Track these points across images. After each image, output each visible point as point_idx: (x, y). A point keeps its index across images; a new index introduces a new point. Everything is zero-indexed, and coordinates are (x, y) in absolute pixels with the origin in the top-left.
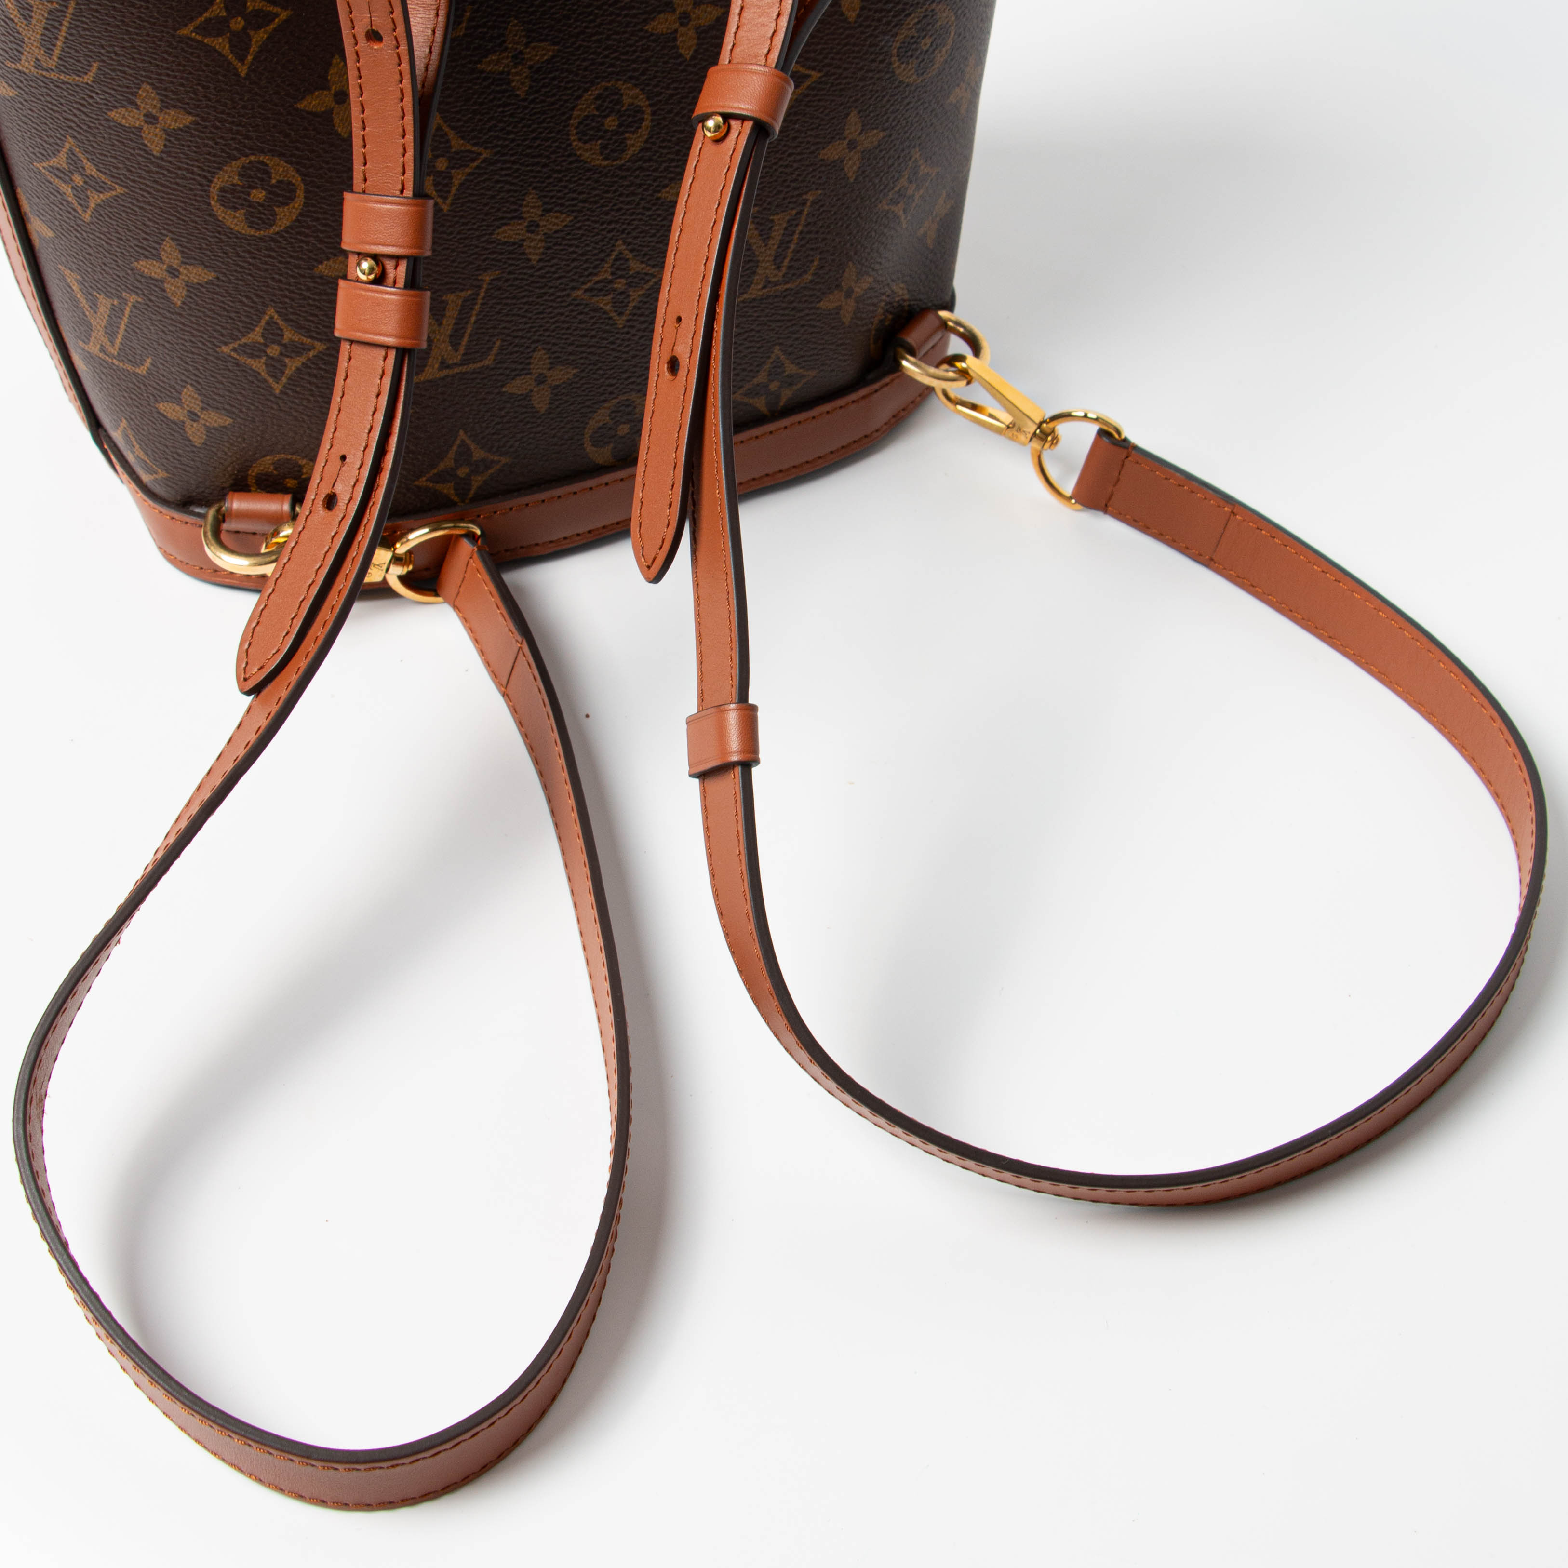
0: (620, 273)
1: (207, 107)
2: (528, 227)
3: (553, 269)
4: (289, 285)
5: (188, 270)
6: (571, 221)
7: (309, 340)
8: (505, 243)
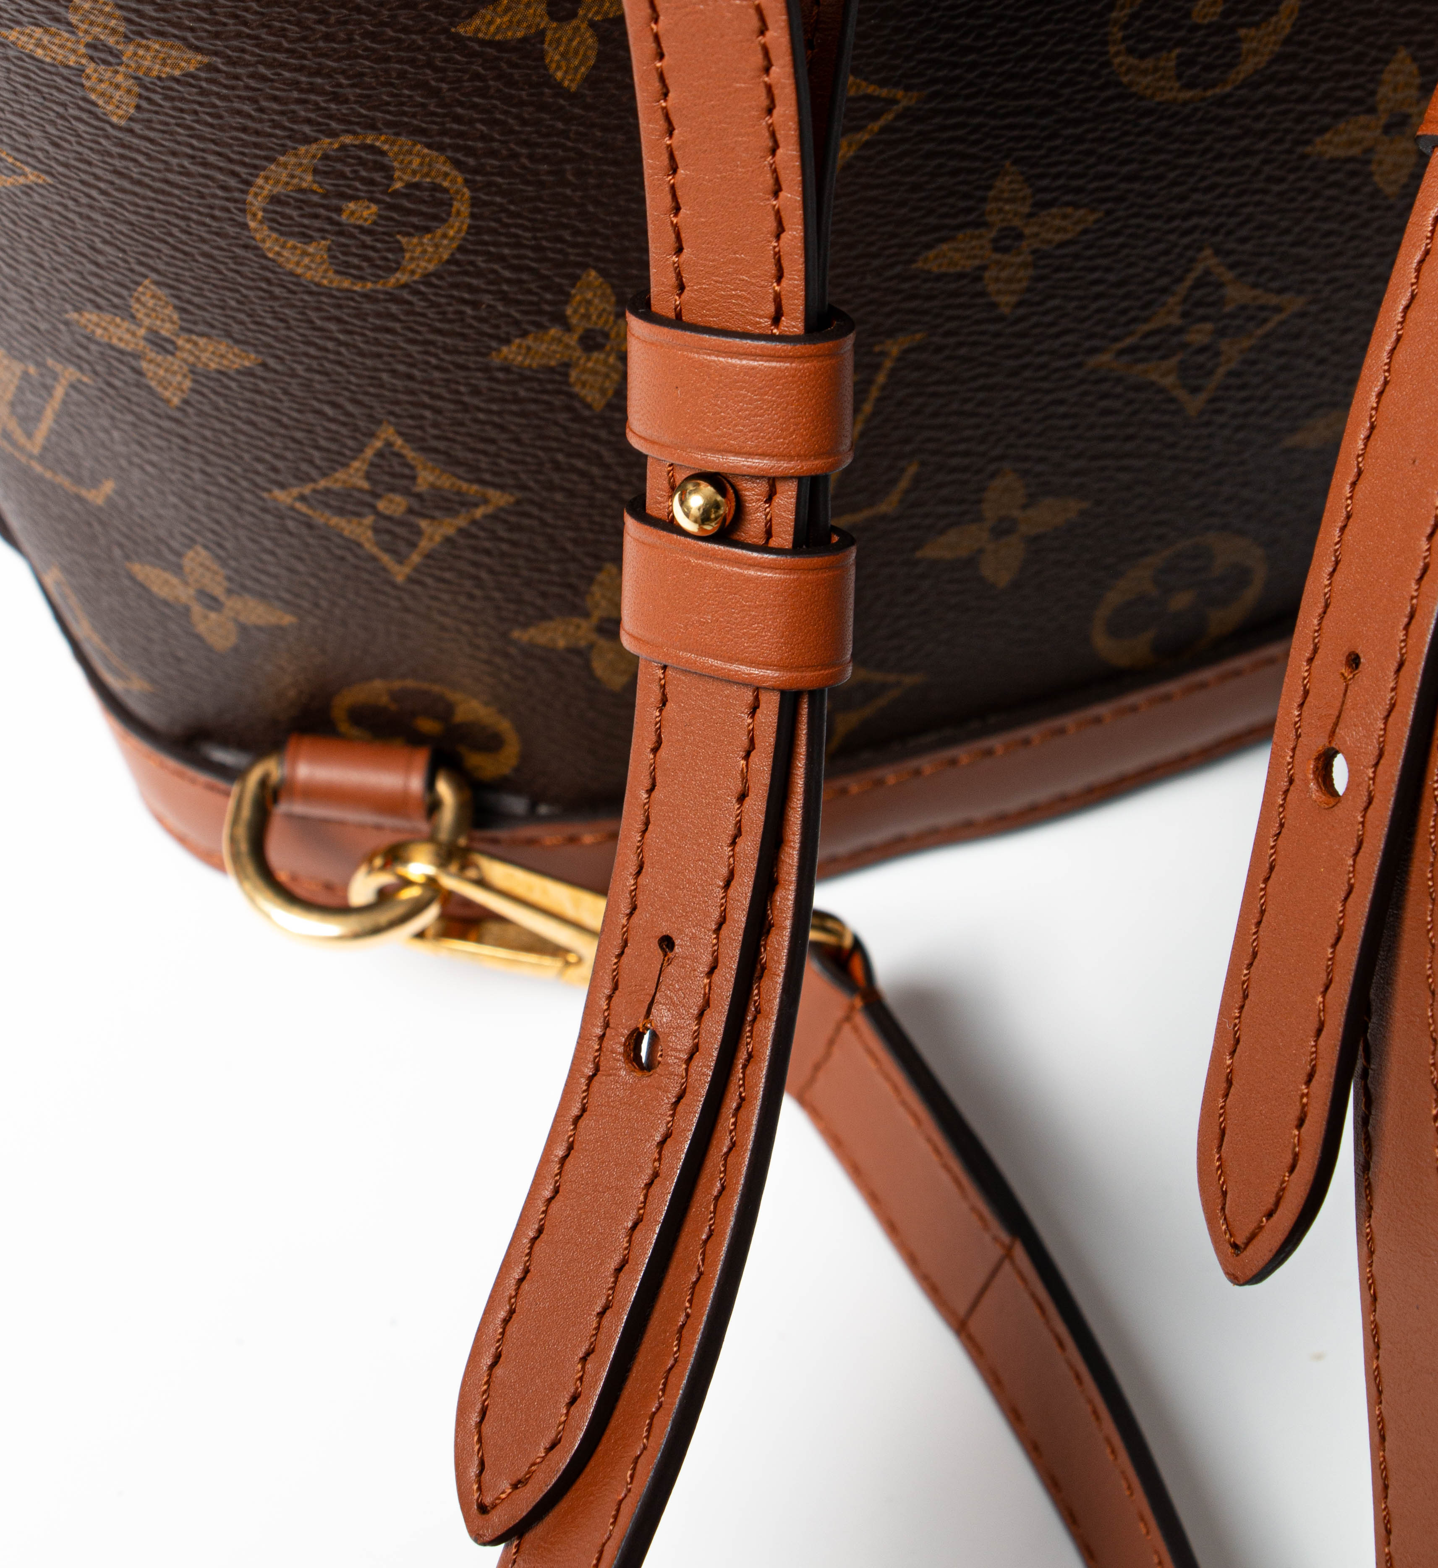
0: (1200, 311)
1: (239, 35)
2: (995, 240)
3: (1048, 319)
4: (431, 383)
5: (196, 344)
6: (1096, 221)
7: (475, 487)
8: (939, 278)
